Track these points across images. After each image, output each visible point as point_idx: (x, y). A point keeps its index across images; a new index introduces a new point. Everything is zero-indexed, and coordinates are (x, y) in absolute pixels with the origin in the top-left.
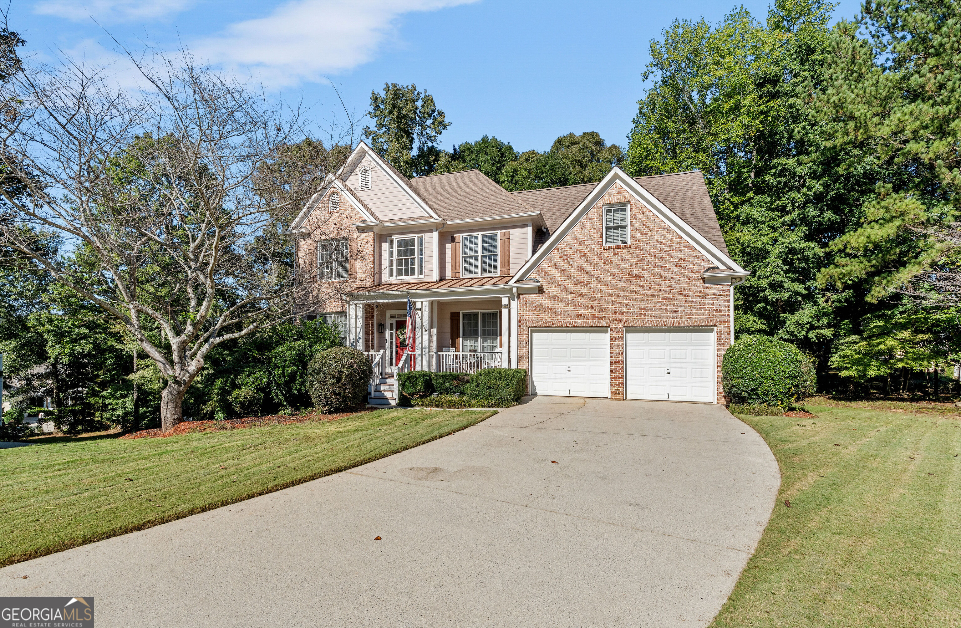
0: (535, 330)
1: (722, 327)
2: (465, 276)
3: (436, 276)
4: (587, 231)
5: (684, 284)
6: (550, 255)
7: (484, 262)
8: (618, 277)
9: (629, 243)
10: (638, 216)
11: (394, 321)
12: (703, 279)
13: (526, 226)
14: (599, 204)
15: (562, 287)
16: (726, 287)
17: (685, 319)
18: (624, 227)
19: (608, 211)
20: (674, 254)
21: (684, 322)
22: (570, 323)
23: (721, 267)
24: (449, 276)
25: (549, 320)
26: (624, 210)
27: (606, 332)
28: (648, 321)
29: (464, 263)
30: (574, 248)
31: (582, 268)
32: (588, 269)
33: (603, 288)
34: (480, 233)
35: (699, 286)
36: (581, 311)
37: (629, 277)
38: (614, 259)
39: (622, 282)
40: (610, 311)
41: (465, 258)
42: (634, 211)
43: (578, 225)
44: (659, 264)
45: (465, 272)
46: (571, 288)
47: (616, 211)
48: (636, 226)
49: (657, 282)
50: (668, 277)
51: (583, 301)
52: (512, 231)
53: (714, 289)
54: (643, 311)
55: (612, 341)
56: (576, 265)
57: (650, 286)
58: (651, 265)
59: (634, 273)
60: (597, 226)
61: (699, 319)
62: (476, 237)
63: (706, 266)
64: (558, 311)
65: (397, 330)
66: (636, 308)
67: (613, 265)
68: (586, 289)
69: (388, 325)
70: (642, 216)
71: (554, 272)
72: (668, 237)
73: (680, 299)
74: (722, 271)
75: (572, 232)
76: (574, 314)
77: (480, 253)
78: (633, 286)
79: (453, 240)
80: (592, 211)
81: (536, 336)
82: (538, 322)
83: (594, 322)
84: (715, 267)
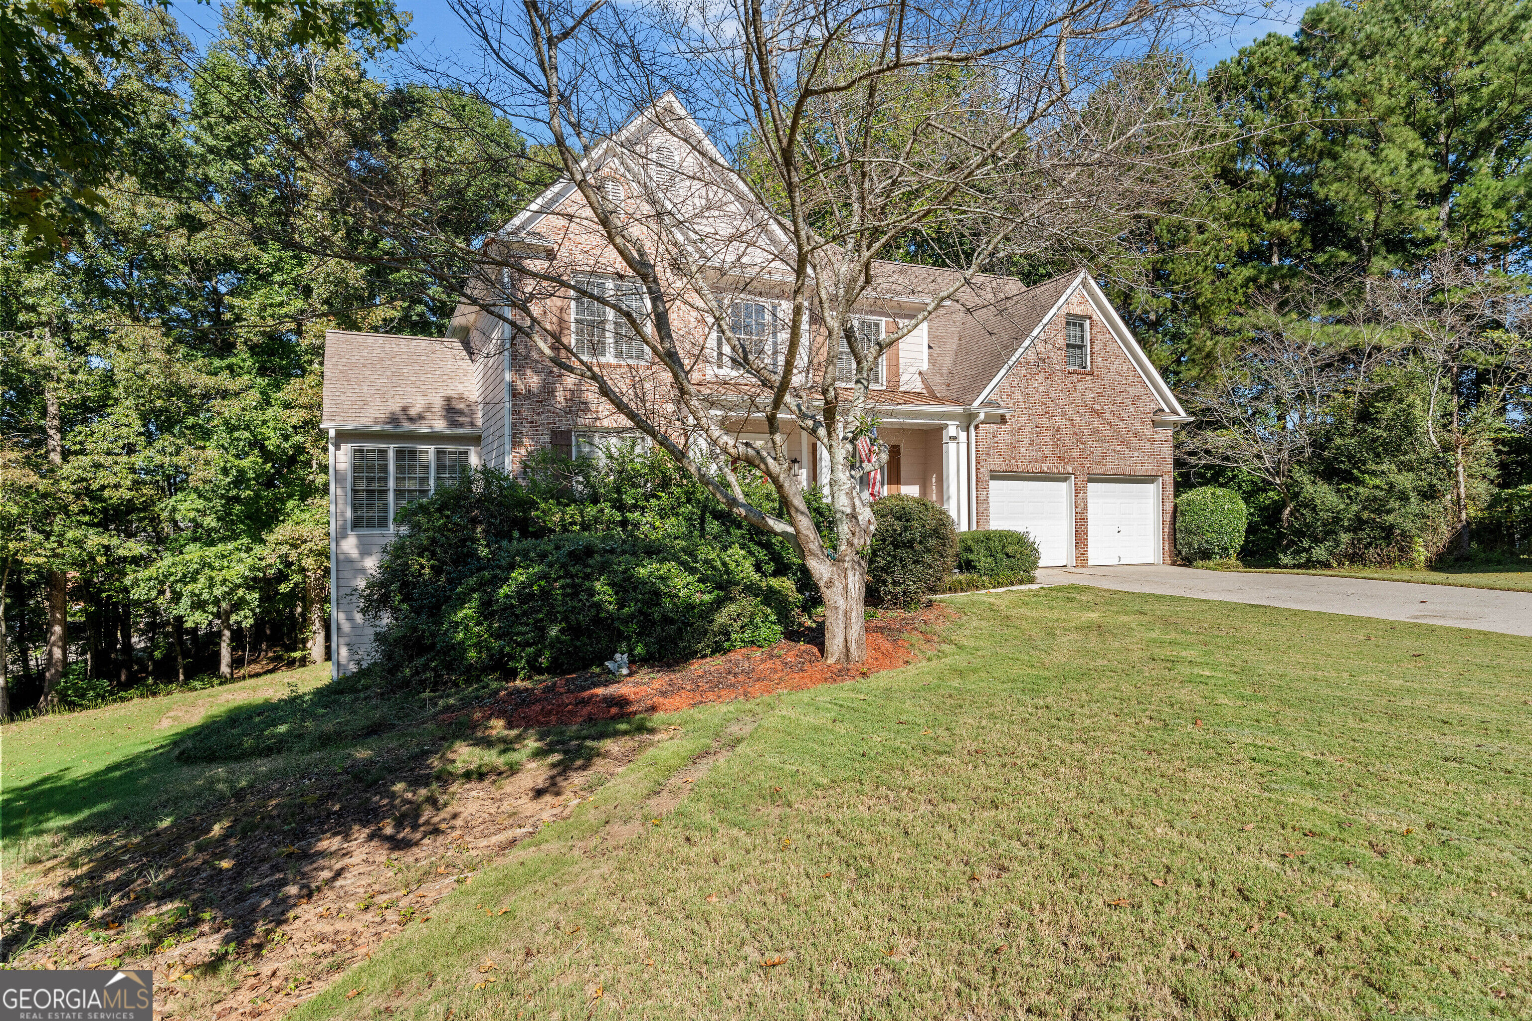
0: (996, 476)
1: (1166, 478)
5: (1138, 426)
6: (1013, 371)
8: (1081, 410)
9: (1090, 369)
10: (1099, 337)
12: (1153, 422)
14: (1063, 313)
15: (1026, 417)
16: (1168, 432)
17: (1139, 467)
18: (1084, 347)
19: (1067, 324)
20: (1130, 388)
21: (1140, 471)
22: (1035, 467)
23: (1168, 409)
25: (1013, 462)
26: (1084, 325)
27: (1069, 479)
28: (1110, 469)
30: (1039, 366)
31: (1046, 393)
32: (1053, 395)
33: (1068, 423)
35: (1149, 429)
36: (1047, 452)
37: (1093, 412)
38: (1078, 387)
39: (1086, 418)
40: (1075, 454)
42: (1094, 329)
44: (1118, 400)
46: (1035, 419)
47: (1076, 325)
48: (1097, 348)
49: (1117, 420)
50: (1126, 417)
51: (1048, 439)
53: (1159, 434)
54: (1104, 455)
55: (1077, 493)
56: (1041, 389)
57: (1110, 424)
58: (1111, 400)
59: (1096, 407)
60: (1061, 340)
61: (1149, 468)
63: (1155, 407)
64: (1023, 450)
66: (1098, 452)
67: (1078, 394)
68: (1050, 423)
70: (1103, 338)
71: (1018, 396)
72: (1125, 368)
73: (1134, 443)
74: (1170, 414)
76: (1040, 454)
78: (1096, 424)
80: (1056, 319)
81: (993, 484)
82: (1000, 465)
83: (1059, 468)
84: (1162, 410)
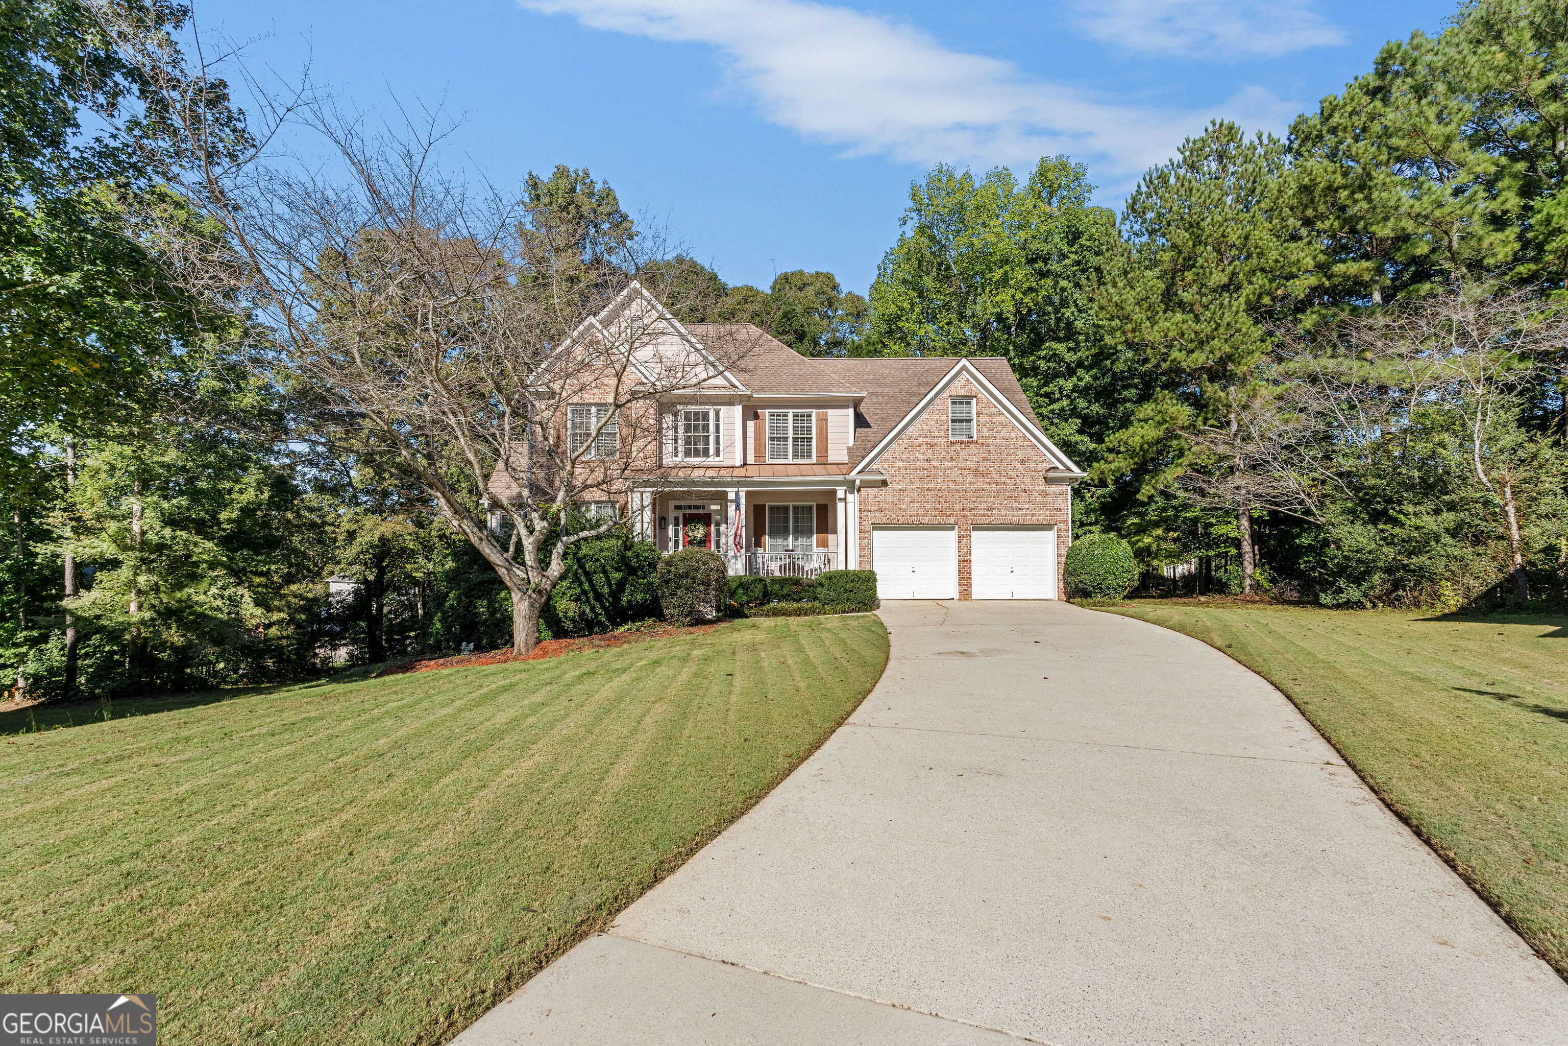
0: (877, 527)
1: (1061, 526)
2: (772, 461)
3: (738, 462)
4: (933, 423)
5: (1028, 483)
6: (893, 446)
7: (795, 445)
8: (965, 473)
9: (975, 438)
10: (984, 411)
11: (680, 514)
12: (1045, 478)
13: (847, 407)
14: (946, 394)
15: (908, 481)
16: (1064, 486)
17: (1029, 517)
18: (969, 421)
19: (953, 403)
20: (1019, 453)
21: (1029, 520)
22: (916, 520)
23: (1061, 467)
24: (751, 459)
25: (894, 516)
26: (969, 403)
27: (953, 529)
28: (995, 519)
29: (770, 445)
30: (920, 439)
31: (928, 461)
32: (935, 462)
33: (950, 483)
34: (791, 411)
35: (1041, 485)
36: (928, 507)
37: (976, 473)
38: (962, 453)
39: (970, 478)
40: (957, 508)
41: (771, 438)
42: (980, 405)
43: (924, 415)
44: (1005, 462)
45: (771, 457)
46: (917, 482)
47: (961, 403)
48: (982, 421)
49: (1003, 479)
50: (1014, 476)
51: (929, 497)
52: (830, 412)
53: (1054, 488)
54: (990, 509)
55: (960, 539)
56: (922, 457)
57: (997, 483)
58: (998, 462)
59: (981, 469)
60: (943, 418)
61: (1042, 517)
62: (786, 415)
63: (1046, 465)
64: (904, 507)
65: (685, 526)
66: (983, 506)
67: (961, 460)
68: (932, 484)
69: (671, 519)
70: (988, 411)
71: (898, 464)
72: (1013, 435)
73: (1024, 497)
74: (1062, 471)
75: (917, 422)
76: (921, 510)
77: (791, 434)
78: (980, 482)
79: (756, 417)
80: (937, 401)
81: (876, 534)
82: (881, 518)
83: (941, 520)
84: (1056, 468)
